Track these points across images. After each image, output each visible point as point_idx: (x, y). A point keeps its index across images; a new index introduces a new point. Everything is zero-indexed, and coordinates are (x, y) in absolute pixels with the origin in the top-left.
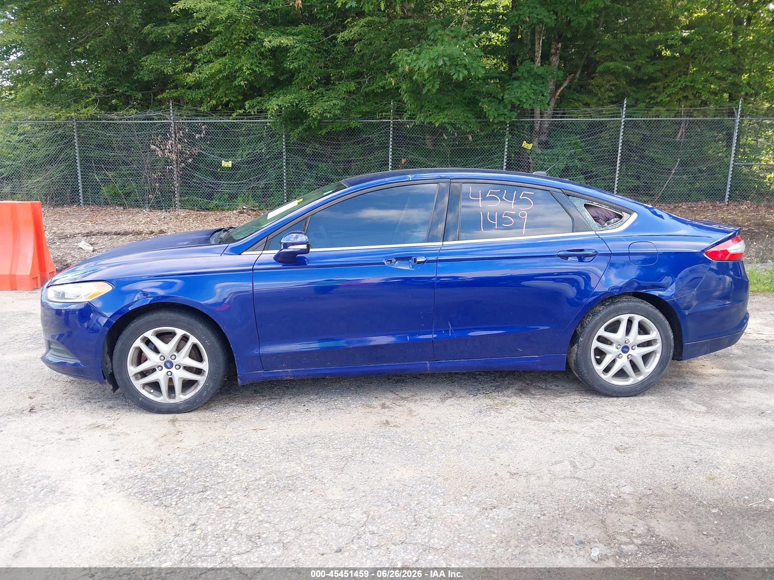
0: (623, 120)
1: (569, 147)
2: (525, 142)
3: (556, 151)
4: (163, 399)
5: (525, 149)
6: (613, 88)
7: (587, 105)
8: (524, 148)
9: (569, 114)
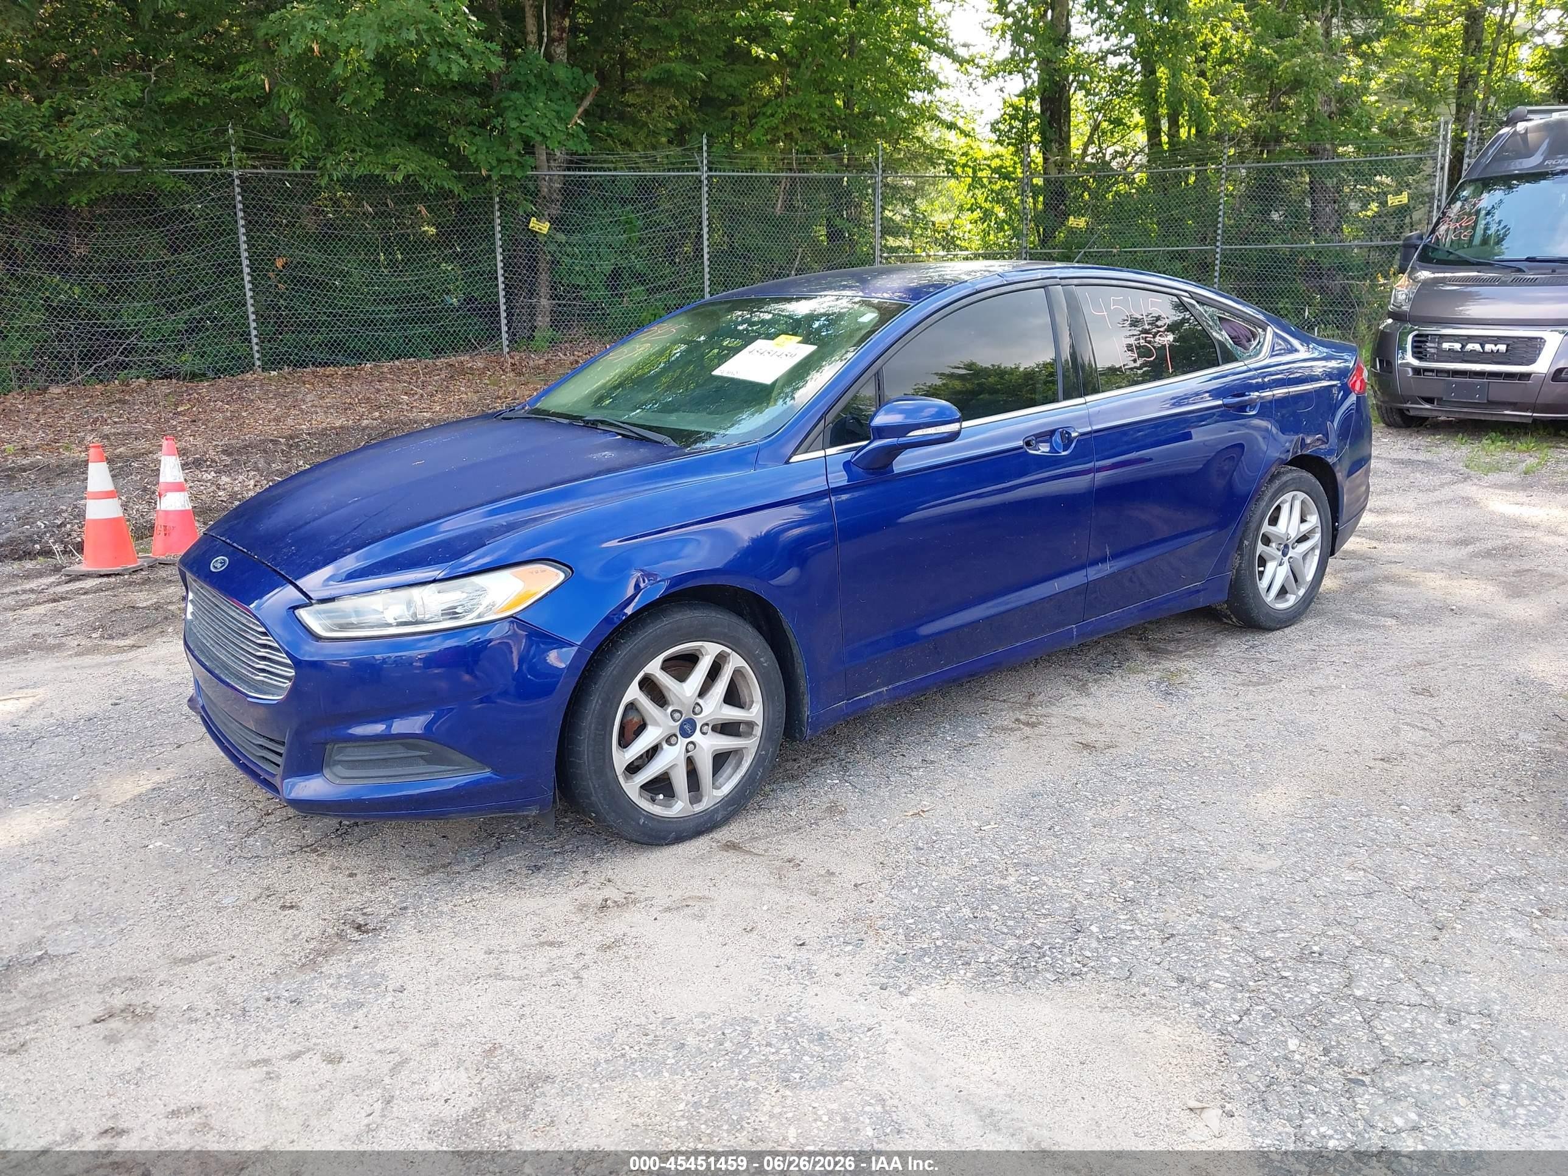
0: (705, 175)
1: (617, 229)
2: (533, 219)
3: (593, 237)
4: (679, 807)
5: (535, 233)
6: (673, 113)
7: (627, 144)
8: (532, 232)
9: (595, 162)
